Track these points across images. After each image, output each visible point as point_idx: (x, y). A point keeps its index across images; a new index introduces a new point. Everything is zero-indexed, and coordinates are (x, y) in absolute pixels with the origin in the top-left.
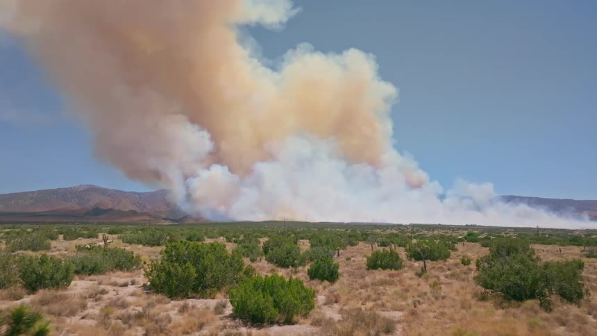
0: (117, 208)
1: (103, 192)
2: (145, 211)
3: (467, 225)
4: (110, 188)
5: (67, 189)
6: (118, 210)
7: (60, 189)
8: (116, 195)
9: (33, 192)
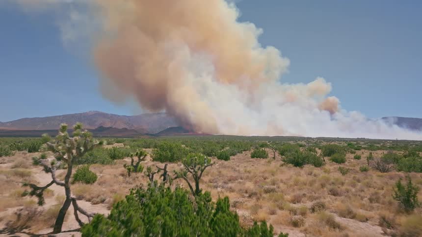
0: (114, 127)
1: (104, 115)
2: (133, 128)
3: (358, 138)
4: (109, 113)
5: (81, 114)
6: (115, 128)
7: (76, 114)
8: (112, 117)
9: (60, 116)
